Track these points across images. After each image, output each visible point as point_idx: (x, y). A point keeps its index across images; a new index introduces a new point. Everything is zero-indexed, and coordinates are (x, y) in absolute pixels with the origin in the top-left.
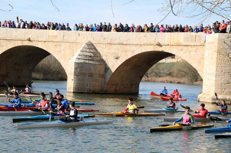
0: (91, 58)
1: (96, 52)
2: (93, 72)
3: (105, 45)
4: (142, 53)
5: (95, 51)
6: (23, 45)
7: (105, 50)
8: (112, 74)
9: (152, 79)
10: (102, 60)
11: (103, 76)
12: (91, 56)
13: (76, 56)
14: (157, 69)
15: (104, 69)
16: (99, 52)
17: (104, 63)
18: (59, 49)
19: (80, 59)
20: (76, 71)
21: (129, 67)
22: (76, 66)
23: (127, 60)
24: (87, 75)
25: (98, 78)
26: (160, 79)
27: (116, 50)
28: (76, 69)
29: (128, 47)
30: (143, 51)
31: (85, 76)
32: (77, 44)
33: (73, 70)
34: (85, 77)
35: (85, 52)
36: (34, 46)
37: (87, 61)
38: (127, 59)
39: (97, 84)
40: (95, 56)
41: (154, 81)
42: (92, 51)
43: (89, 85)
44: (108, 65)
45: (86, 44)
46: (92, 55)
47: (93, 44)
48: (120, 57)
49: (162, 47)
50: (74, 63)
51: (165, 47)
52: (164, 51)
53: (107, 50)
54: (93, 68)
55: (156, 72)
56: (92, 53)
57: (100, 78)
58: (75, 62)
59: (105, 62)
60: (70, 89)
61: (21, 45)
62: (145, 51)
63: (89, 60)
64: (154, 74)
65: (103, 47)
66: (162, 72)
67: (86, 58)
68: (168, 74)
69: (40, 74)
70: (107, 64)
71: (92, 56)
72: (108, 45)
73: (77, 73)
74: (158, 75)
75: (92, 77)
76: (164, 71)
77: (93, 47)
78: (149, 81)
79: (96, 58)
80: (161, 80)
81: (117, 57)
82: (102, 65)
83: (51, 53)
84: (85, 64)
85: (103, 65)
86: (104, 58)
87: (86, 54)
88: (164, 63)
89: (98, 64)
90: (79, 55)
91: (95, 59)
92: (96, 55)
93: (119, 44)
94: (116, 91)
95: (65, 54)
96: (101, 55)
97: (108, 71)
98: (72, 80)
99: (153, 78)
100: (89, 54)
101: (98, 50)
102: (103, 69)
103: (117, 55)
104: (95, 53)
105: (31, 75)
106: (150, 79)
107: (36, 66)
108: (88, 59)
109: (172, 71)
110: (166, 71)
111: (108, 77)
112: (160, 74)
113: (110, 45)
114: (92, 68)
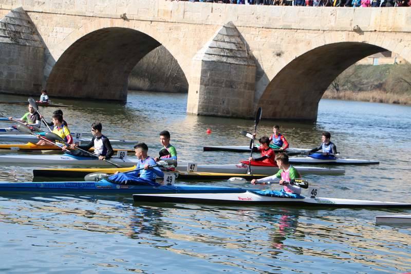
0: (232, 53)
1: (242, 43)
2: (234, 79)
3: (258, 29)
4: (325, 45)
5: (239, 40)
6: (114, 26)
7: (259, 40)
8: (268, 83)
9: (346, 95)
10: (252, 59)
11: (253, 87)
12: (231, 50)
13: (205, 49)
14: (355, 75)
15: (254, 74)
16: (247, 44)
17: (255, 63)
18: (176, 36)
19: (211, 54)
20: (205, 77)
21: (300, 72)
22: (205, 68)
23: (297, 59)
24: (223, 84)
25: (243, 90)
26: (361, 95)
27: (277, 39)
28: (204, 72)
29: (300, 34)
30: (328, 43)
31: (220, 86)
32: (208, 26)
33: (199, 75)
34: (219, 88)
35: (221, 43)
36: (133, 28)
37: (224, 59)
38: (297, 56)
39: (241, 100)
40: (240, 50)
41: (350, 99)
42: (233, 40)
43: (226, 102)
44: (262, 66)
45: (224, 26)
46: (234, 47)
47: (236, 28)
48: (286, 53)
49: (363, 34)
50: (201, 62)
51: (370, 36)
52: (367, 43)
53: (261, 39)
54: (235, 72)
55: (353, 82)
56: (233, 45)
57: (247, 91)
58: (203, 60)
59: (257, 61)
60: (193, 108)
61: (109, 27)
62: (331, 43)
63: (228, 56)
64: (349, 85)
65: (254, 33)
66: (365, 81)
67: (222, 54)
68: (376, 85)
69: (144, 80)
70: (259, 65)
71: (234, 50)
72: (264, 29)
73: (206, 80)
74: (357, 87)
75: (232, 87)
76: (369, 80)
77: (235, 33)
78: (339, 98)
79: (240, 54)
80: (362, 98)
81: (279, 52)
82: (251, 66)
83: (161, 43)
84: (220, 64)
85: (253, 67)
86: (255, 53)
87: (223, 45)
88: (369, 66)
89: (244, 65)
90: (210, 47)
91: (239, 56)
92: (241, 47)
93: (284, 29)
94: (275, 114)
95: (186, 44)
96: (249, 47)
97: (262, 79)
98: (197, 92)
99: (348, 93)
100: (228, 46)
101: (245, 39)
102: (251, 74)
103: (280, 48)
104: (239, 44)
105: (126, 82)
106: (342, 94)
107: (135, 65)
108: (226, 54)
109: (384, 80)
110: (372, 80)
111: (262, 89)
112: (362, 86)
113: (267, 30)
114: (233, 72)
